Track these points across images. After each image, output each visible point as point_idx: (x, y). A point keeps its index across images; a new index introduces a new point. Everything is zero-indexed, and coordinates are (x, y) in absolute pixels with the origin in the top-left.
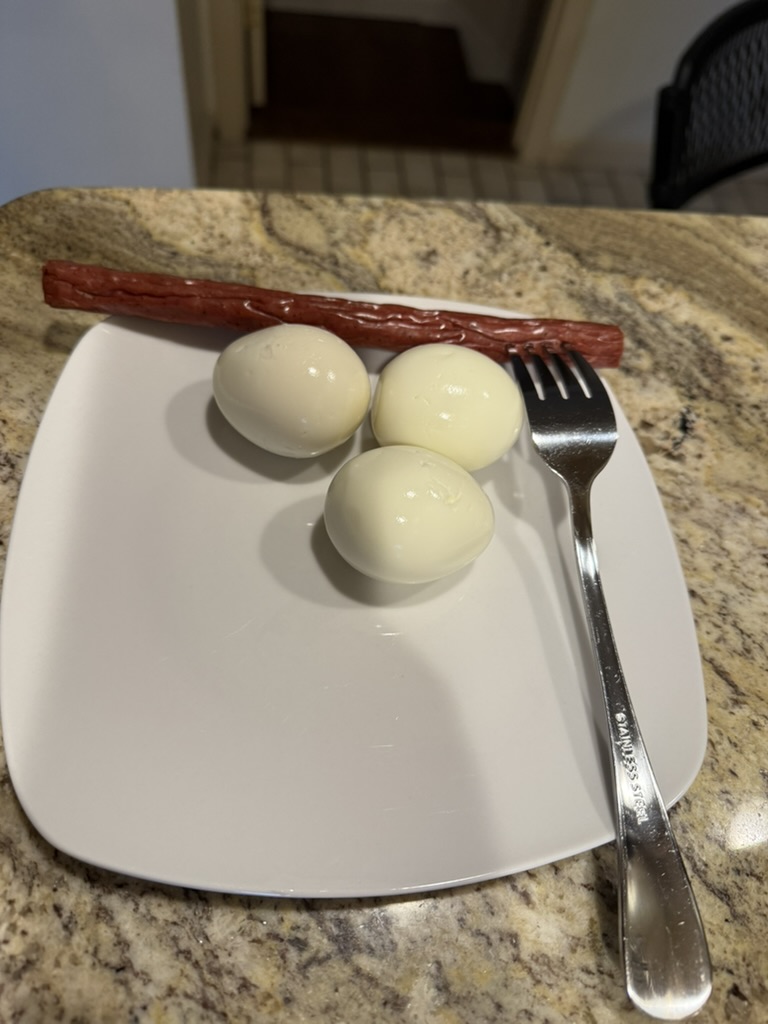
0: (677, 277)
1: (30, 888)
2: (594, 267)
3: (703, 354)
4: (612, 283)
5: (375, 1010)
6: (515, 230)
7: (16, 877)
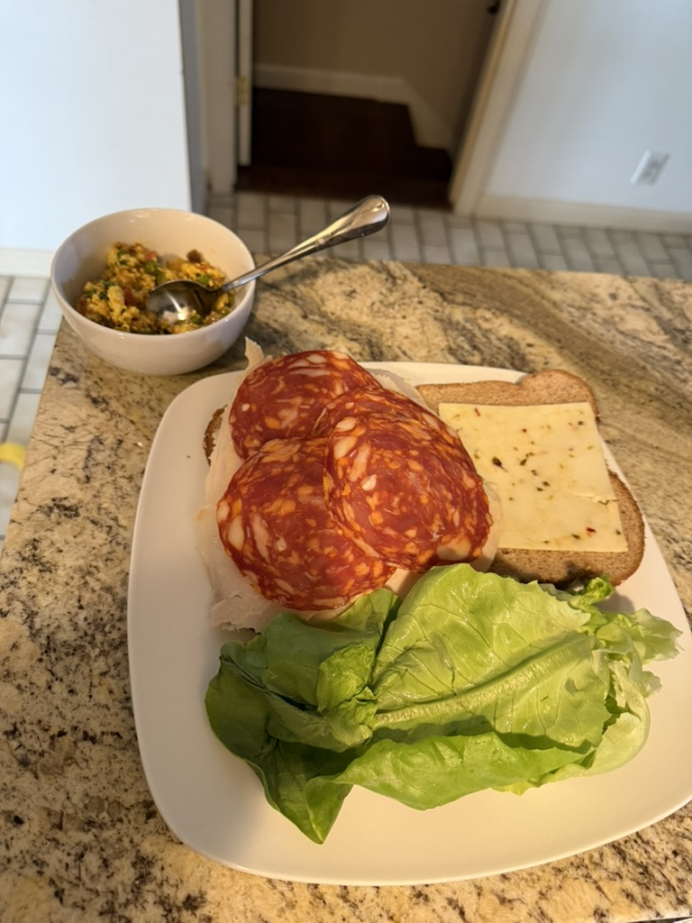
0: (503, 308)
2: (452, 302)
3: (514, 354)
4: (463, 313)
6: (405, 279)
7: (115, 604)
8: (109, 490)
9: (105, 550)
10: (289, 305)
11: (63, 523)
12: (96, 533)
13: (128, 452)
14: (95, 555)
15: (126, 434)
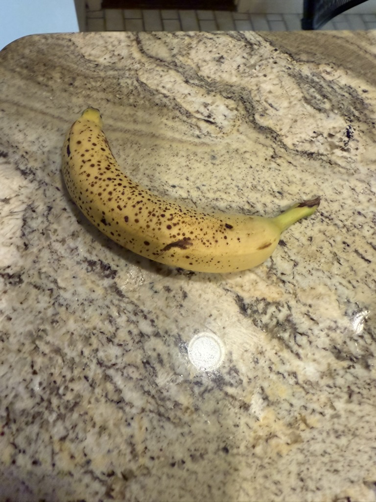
0: (339, 63)
1: (72, 369)
2: (299, 61)
4: (309, 68)
5: (236, 411)
6: (259, 44)
7: (64, 365)
8: (46, 255)
9: (50, 312)
10: (172, 72)
11: (9, 291)
12: (40, 297)
13: (57, 217)
14: (42, 319)
15: (54, 201)
